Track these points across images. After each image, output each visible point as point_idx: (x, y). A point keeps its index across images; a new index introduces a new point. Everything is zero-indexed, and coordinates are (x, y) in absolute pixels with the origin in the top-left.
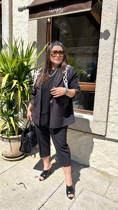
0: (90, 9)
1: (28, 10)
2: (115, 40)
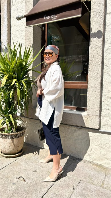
1: (26, 19)
2: (103, 42)
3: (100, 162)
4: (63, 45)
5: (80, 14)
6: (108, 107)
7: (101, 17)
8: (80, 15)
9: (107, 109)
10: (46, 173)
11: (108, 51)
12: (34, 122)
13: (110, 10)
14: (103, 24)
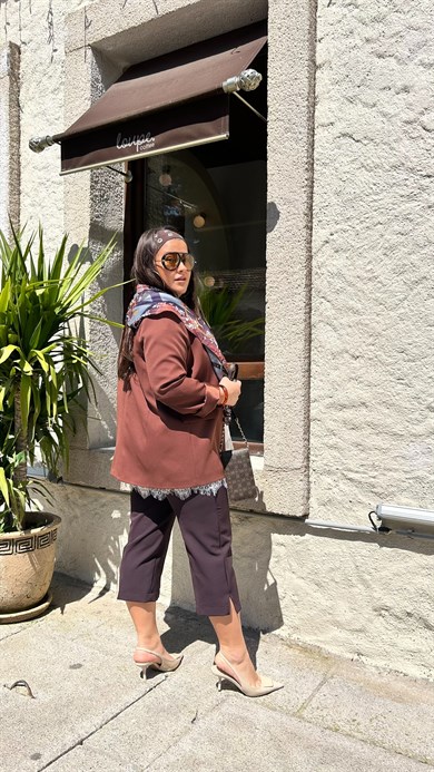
1: (59, 146)
2: (312, 218)
3: (315, 638)
4: (221, 227)
5: (224, 133)
6: (334, 440)
7: (300, 137)
8: (224, 136)
9: (331, 447)
10: (115, 670)
11: (328, 250)
12: (96, 500)
13: (330, 114)
14: (305, 160)
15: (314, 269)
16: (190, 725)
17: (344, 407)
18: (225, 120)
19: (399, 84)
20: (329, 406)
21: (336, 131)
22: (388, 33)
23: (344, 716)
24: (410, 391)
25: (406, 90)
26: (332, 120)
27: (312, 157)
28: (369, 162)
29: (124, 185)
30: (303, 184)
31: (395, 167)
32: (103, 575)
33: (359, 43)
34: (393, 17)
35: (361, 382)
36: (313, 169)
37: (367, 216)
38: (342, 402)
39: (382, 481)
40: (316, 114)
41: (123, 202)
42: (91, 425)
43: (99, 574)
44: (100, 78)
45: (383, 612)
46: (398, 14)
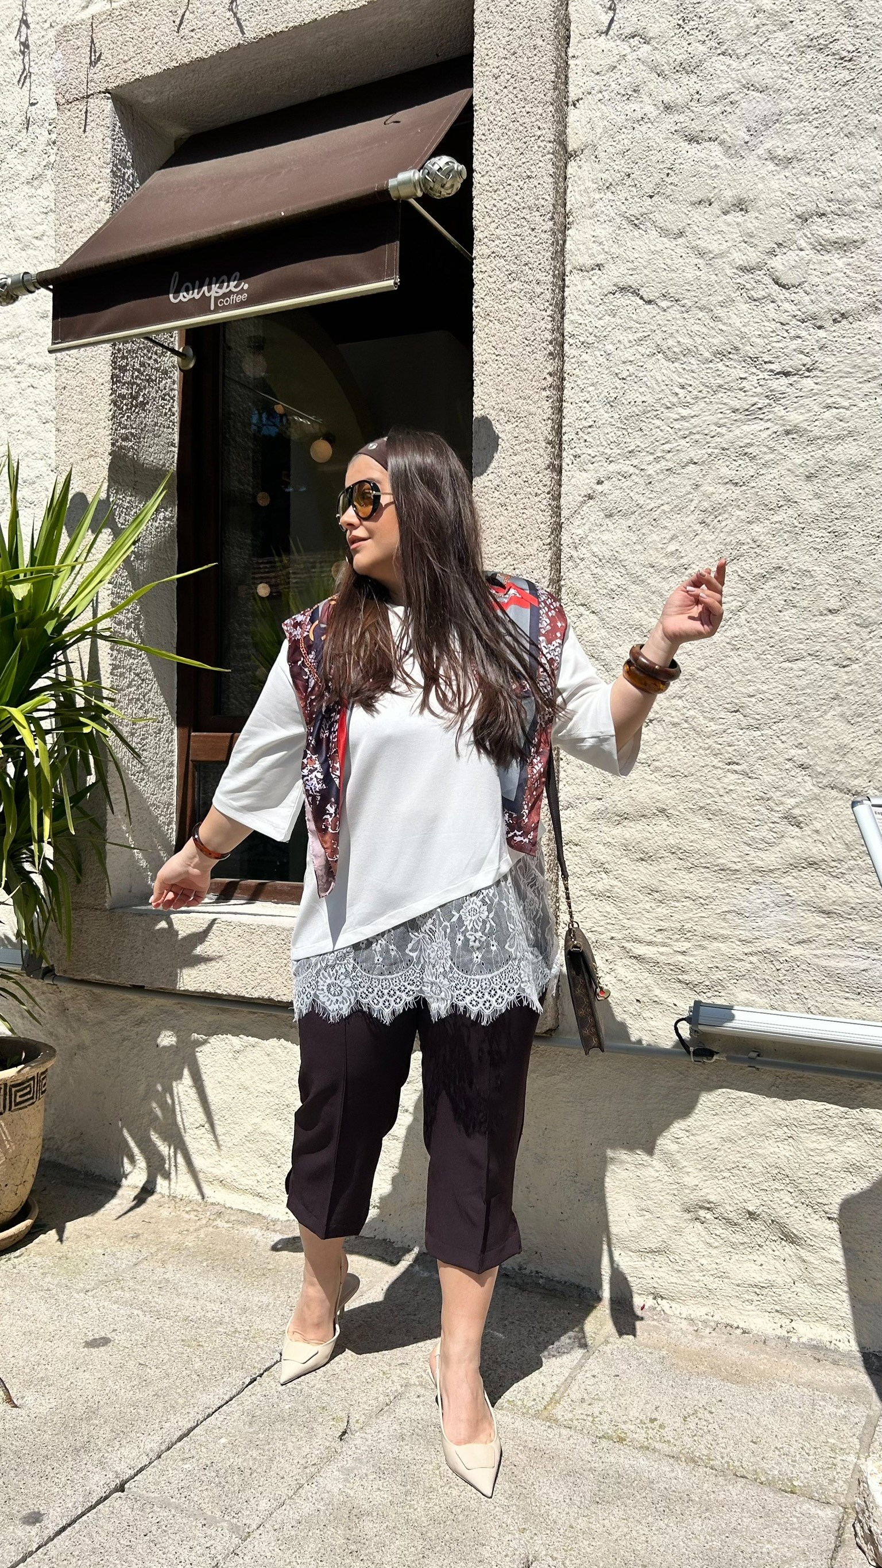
0: (391, 282)
1: (51, 294)
2: (561, 450)
7: (538, 290)
8: (388, 283)
12: (123, 1012)
13: (596, 248)
14: (548, 336)
15: (565, 549)
16: (337, 1445)
17: (624, 817)
18: (392, 251)
19: (729, 195)
20: (598, 816)
21: (606, 280)
22: (707, 95)
23: (633, 1413)
24: (751, 787)
25: (741, 206)
26: (600, 259)
27: (559, 329)
28: (671, 342)
29: (176, 375)
30: (545, 384)
31: (720, 354)
32: (141, 1163)
33: (652, 111)
34: (718, 63)
35: (657, 769)
36: (561, 355)
37: (667, 447)
38: (623, 807)
39: (698, 959)
40: (567, 246)
41: (176, 408)
42: (114, 860)
43: (132, 1160)
44: (129, 157)
45: (702, 1213)
46: (727, 60)
